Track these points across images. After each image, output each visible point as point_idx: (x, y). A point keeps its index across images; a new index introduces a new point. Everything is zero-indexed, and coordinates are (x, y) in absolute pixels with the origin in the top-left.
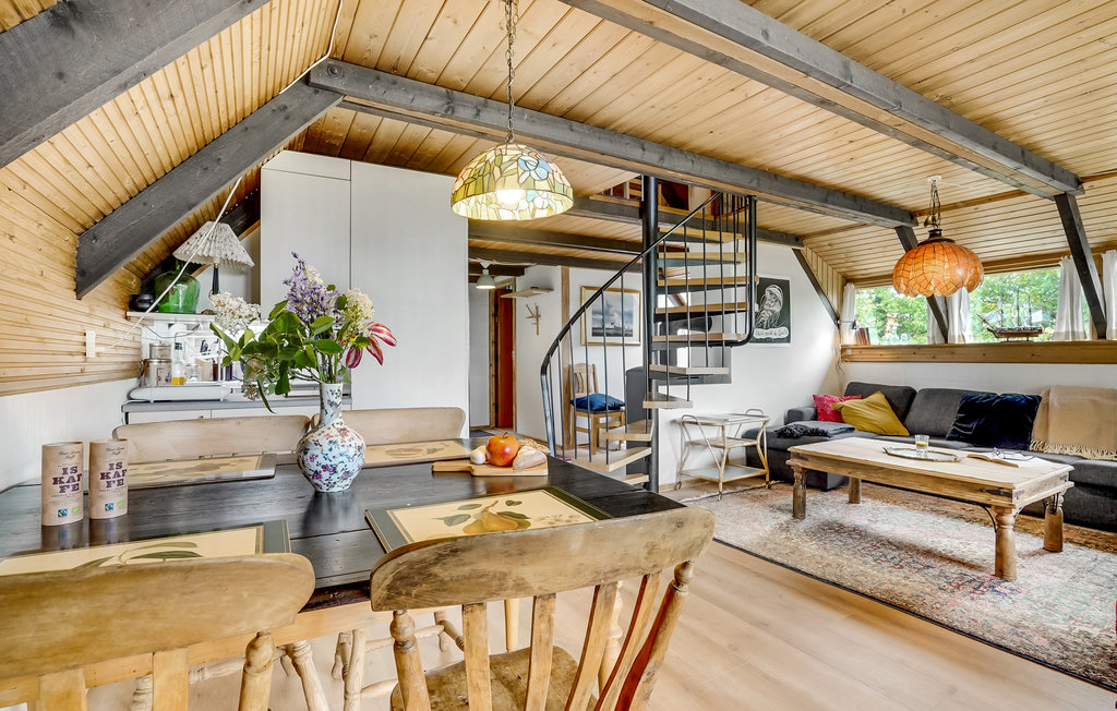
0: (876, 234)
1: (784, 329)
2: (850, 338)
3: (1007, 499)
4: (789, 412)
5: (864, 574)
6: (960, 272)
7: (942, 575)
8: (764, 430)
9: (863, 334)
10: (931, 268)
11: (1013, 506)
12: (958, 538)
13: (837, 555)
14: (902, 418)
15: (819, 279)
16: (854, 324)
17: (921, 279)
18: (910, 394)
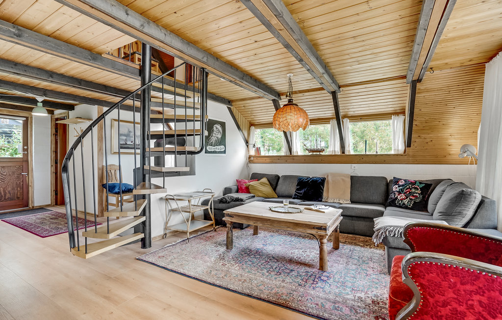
0: (264, 103)
1: (222, 147)
2: (252, 152)
3: (324, 231)
4: (225, 188)
5: (263, 283)
6: (301, 120)
7: (299, 275)
8: (212, 199)
9: (258, 150)
10: (289, 117)
11: (327, 234)
12: (301, 249)
13: (249, 272)
14: (275, 189)
15: (239, 123)
16: (254, 145)
17: (285, 122)
18: (277, 178)
